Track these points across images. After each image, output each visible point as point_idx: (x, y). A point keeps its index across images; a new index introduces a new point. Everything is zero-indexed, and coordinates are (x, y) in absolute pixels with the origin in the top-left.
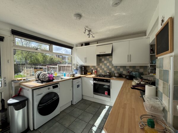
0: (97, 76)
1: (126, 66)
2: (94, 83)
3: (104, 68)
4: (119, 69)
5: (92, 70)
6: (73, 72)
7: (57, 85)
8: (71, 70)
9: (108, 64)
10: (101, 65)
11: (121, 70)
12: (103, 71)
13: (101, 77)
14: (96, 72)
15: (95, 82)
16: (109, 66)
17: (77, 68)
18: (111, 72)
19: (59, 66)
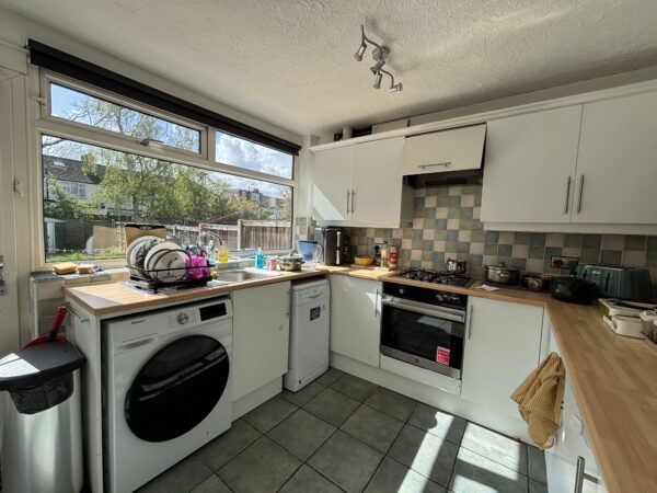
0: (401, 275)
1: (544, 234)
2: (386, 308)
3: (432, 238)
4: (509, 249)
5: (377, 248)
6: (295, 251)
7: (223, 305)
8: (288, 245)
9: (453, 224)
10: (418, 224)
11: (520, 252)
12: (428, 253)
13: (422, 280)
14: (396, 256)
15: (389, 299)
16: (456, 232)
17: (313, 236)
18: (463, 258)
19: (242, 226)
